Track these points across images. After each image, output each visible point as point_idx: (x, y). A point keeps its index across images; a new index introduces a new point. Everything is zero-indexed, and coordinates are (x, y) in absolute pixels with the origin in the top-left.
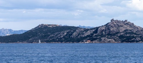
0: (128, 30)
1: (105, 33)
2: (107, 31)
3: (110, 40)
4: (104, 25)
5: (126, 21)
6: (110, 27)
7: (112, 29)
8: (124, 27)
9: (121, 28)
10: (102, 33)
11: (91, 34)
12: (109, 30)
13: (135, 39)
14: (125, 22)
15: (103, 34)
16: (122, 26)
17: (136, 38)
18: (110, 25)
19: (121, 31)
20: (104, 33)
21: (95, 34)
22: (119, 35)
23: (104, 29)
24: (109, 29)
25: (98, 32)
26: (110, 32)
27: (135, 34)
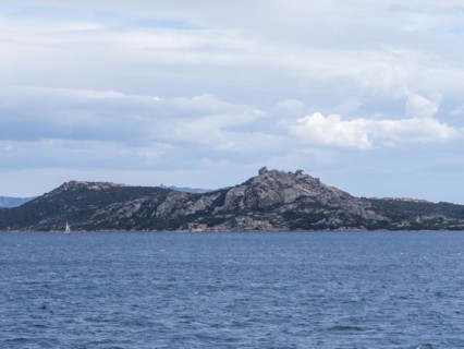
0: (305, 197)
1: (246, 204)
2: (251, 200)
3: (260, 222)
4: (243, 184)
5: (299, 172)
6: (257, 188)
7: (262, 195)
8: (295, 189)
9: (287, 191)
10: (237, 204)
11: (207, 207)
12: (256, 196)
13: (327, 220)
14: (296, 174)
15: (239, 208)
16: (289, 187)
17: (331, 219)
18: (258, 184)
19: (287, 200)
20: (241, 204)
21: (217, 209)
22: (284, 210)
23: (242, 193)
24: (255, 194)
25: (227, 203)
26: (258, 202)
27: (326, 207)
